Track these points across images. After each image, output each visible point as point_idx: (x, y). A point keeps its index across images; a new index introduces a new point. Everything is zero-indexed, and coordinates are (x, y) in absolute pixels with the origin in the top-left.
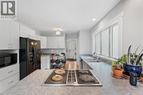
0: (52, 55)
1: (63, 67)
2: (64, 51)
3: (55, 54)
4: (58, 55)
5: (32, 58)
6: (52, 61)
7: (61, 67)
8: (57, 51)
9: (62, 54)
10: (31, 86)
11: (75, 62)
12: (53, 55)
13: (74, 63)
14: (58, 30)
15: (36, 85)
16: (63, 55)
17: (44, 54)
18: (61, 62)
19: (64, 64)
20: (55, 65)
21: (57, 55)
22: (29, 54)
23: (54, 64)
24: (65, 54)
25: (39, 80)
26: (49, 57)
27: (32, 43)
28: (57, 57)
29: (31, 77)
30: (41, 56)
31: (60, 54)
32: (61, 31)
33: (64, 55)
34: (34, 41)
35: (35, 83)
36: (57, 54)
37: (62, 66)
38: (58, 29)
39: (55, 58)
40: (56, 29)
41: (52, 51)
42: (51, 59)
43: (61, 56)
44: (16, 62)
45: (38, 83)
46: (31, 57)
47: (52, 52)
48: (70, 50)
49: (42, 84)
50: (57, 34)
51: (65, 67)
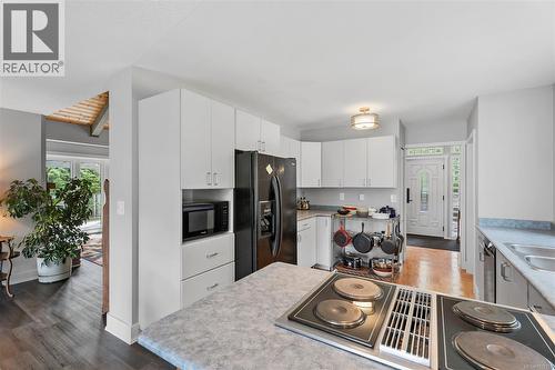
0: (340, 213)
1: (389, 269)
2: (395, 201)
3: (353, 212)
4: (366, 215)
5: (269, 218)
6: (339, 238)
7: (377, 268)
8: (362, 197)
9: (383, 210)
10: (246, 314)
11: (455, 254)
12: (344, 212)
13: (449, 259)
14: (365, 112)
15: (259, 315)
16: (386, 216)
17: (313, 209)
18: (379, 244)
19: (393, 257)
20: (353, 255)
21: (358, 215)
22: (260, 205)
23: (349, 249)
24: (397, 213)
25: (274, 299)
26: (329, 220)
27: (269, 169)
28: (360, 221)
29: (252, 284)
30: (299, 216)
31: (372, 212)
32: (376, 115)
33: (393, 216)
34: (276, 161)
35: (260, 307)
36: (362, 210)
37: (382, 265)
38: (365, 106)
39: (354, 227)
40: (355, 109)
41: (342, 196)
42: (337, 228)
43: (377, 220)
44: (226, 229)
45: (267, 312)
46: (266, 217)
47: (342, 201)
48: (425, 198)
49: (278, 320)
50: (358, 127)
51: (396, 270)
